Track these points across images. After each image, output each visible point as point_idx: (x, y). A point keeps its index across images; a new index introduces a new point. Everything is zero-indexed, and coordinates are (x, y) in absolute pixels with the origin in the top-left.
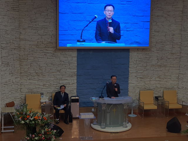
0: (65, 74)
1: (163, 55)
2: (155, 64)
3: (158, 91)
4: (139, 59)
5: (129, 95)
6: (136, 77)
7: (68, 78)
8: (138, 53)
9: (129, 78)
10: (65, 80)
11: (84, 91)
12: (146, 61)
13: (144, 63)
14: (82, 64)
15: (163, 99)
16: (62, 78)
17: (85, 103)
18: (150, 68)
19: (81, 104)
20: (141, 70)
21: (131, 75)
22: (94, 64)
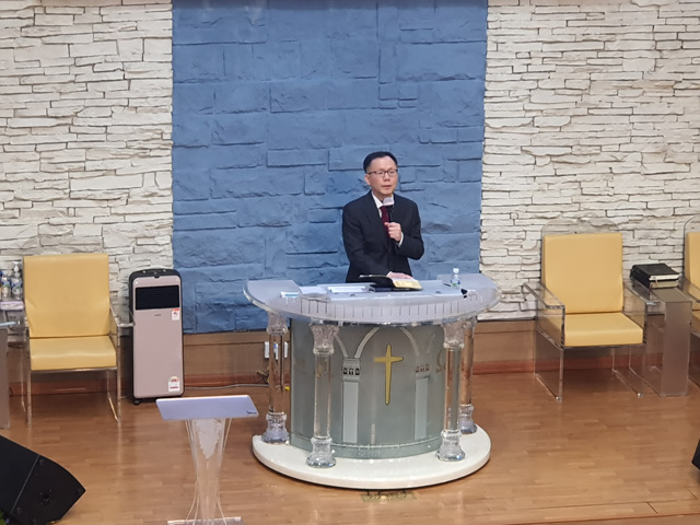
0: (103, 137)
1: (686, 21)
2: (639, 76)
3: (656, 234)
4: (546, 47)
5: (485, 261)
6: (526, 152)
7: (121, 165)
8: (538, 10)
9: (485, 158)
10: (106, 172)
11: (218, 239)
12: (590, 61)
13: (572, 70)
14: (203, 77)
15: (676, 284)
16: (83, 164)
17: (224, 307)
18: (610, 99)
19: (199, 314)
20: (558, 112)
21: (495, 143)
22: (274, 80)
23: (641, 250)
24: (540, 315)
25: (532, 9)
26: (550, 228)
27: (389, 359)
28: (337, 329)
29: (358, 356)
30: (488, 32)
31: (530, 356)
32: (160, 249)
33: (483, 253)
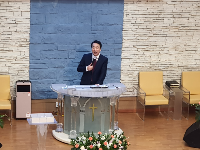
0: (9, 41)
1: (182, 9)
2: (168, 25)
3: (173, 72)
4: (141, 16)
5: (122, 79)
6: (135, 47)
7: (14, 49)
8: (139, 5)
9: (123, 49)
10: (9, 51)
11: (43, 71)
12: (154, 20)
13: (148, 23)
14: (39, 23)
15: (178, 87)
16: (3, 49)
17: (44, 92)
18: (160, 32)
19: (37, 94)
20: (145, 35)
21: (125, 44)
22: (60, 24)
23: (168, 77)
24: (138, 95)
25: (137, 5)
26: (141, 70)
27: (93, 108)
28: (78, 98)
29: (84, 107)
30: (124, 11)
31: (135, 108)
32: (25, 74)
33: (121, 77)
